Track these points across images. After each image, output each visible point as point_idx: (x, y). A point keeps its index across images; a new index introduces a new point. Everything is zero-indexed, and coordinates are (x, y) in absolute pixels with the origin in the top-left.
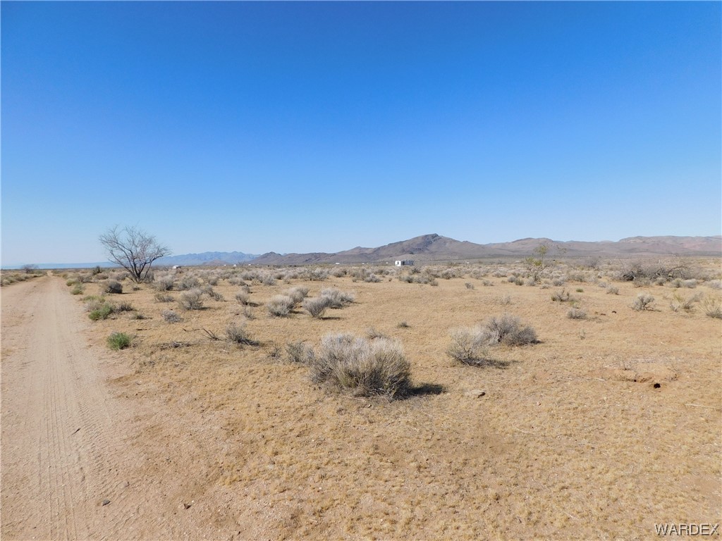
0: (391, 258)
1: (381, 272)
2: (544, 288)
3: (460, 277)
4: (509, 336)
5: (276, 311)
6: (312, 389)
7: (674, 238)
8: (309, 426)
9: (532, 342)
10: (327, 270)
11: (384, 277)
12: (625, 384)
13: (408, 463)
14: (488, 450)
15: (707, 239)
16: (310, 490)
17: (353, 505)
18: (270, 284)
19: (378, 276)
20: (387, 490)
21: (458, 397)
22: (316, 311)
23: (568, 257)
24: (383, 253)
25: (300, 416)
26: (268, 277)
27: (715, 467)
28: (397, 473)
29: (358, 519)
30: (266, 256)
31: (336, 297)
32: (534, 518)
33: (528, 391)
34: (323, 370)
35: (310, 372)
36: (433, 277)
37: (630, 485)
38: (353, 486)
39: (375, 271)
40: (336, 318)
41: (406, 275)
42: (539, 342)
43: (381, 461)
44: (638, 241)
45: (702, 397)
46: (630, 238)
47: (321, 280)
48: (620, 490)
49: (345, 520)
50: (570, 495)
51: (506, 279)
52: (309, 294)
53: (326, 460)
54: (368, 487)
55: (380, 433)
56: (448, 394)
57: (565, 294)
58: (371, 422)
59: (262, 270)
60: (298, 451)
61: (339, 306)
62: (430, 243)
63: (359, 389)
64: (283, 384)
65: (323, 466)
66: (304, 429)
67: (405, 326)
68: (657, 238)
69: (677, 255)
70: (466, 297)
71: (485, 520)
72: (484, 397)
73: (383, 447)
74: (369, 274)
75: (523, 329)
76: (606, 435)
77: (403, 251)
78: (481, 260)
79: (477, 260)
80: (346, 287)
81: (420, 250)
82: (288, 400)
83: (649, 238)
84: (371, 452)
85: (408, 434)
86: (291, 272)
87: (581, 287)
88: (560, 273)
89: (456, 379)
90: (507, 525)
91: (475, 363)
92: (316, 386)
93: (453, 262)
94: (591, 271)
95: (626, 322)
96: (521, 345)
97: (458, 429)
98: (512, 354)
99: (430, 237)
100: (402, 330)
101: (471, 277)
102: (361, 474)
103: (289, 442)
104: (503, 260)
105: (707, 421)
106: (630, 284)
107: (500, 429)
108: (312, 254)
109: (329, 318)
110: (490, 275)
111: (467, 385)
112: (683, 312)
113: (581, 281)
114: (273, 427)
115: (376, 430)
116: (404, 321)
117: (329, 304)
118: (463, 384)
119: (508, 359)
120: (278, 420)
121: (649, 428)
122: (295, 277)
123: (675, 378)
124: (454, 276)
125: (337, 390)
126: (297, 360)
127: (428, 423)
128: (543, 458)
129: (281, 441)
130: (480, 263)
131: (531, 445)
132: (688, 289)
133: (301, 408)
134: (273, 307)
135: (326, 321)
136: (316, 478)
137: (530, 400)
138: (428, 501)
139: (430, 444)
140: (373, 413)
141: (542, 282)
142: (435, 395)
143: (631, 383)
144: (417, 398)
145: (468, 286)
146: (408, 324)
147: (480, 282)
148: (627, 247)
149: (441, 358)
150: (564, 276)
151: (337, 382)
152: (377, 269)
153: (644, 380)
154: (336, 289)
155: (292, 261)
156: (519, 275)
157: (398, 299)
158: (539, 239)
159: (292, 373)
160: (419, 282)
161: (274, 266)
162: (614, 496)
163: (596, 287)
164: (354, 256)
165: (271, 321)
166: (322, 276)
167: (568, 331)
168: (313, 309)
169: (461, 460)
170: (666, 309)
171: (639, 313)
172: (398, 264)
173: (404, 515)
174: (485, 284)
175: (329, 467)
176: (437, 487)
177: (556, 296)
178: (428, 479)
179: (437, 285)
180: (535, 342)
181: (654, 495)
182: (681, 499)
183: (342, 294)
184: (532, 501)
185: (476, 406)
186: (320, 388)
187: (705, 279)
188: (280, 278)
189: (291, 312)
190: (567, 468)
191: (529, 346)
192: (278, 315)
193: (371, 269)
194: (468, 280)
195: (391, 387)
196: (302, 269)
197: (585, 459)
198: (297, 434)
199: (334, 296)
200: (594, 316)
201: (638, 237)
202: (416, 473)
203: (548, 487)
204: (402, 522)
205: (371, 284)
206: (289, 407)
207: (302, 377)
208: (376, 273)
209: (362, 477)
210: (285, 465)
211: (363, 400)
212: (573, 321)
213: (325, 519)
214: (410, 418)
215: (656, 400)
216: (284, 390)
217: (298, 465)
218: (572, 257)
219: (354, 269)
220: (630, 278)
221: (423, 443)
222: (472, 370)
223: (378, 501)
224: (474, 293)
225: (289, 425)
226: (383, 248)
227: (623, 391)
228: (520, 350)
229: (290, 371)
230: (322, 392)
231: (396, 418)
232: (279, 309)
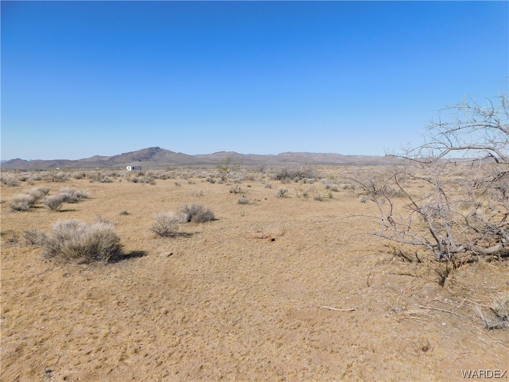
0: (123, 164)
1: (114, 175)
2: (228, 185)
3: (173, 178)
4: (196, 217)
5: (18, 207)
6: (44, 262)
7: (308, 154)
8: (38, 289)
9: (211, 220)
10: (69, 173)
11: (116, 178)
12: (255, 240)
13: (112, 301)
14: (167, 287)
15: (324, 154)
16: (34, 330)
17: (68, 333)
18: (14, 185)
19: (111, 178)
20: (94, 319)
21: (155, 258)
22: (55, 206)
23: (248, 164)
24: (117, 160)
25: (31, 282)
26: (12, 180)
27: (287, 278)
28: (102, 309)
29: (70, 341)
30: (12, 161)
31: (73, 194)
32: (185, 320)
33: (200, 249)
34: (54, 248)
35: (43, 250)
36: (153, 178)
37: (244, 294)
38: (69, 321)
39: (109, 174)
40: (71, 211)
41: (133, 177)
42: (216, 220)
43: (92, 303)
44: (289, 155)
45: (292, 244)
46: (284, 153)
47: (63, 181)
48: (238, 297)
49: (60, 344)
50: (210, 304)
51: (204, 179)
52: (49, 193)
53: (49, 309)
54: (80, 320)
55: (94, 286)
56: (148, 256)
57: (238, 188)
58: (88, 280)
59: (7, 173)
60: (27, 306)
61: (75, 201)
62: (154, 153)
63: (83, 259)
64: (19, 261)
65: (47, 313)
66: (34, 290)
67: (126, 213)
68: (299, 153)
69: (306, 164)
70: (174, 192)
71: (156, 326)
72: (172, 256)
73: (95, 294)
74: (103, 177)
75: (206, 211)
76: (238, 270)
77: (134, 159)
78: (191, 166)
79: (187, 166)
80: (83, 187)
81: (146, 158)
82: (21, 272)
83: (295, 153)
84: (85, 298)
85: (115, 284)
86: (36, 175)
87: (250, 184)
88: (240, 175)
89: (156, 246)
90: (169, 326)
91: (170, 235)
92: (48, 261)
93: (170, 167)
94: (260, 174)
95: (272, 205)
96: (204, 222)
97: (150, 277)
98: (197, 228)
99: (154, 149)
100: (123, 216)
101: (181, 178)
102: (76, 313)
103: (20, 301)
104: (206, 166)
105: (291, 255)
106: (279, 182)
107: (177, 274)
108: (57, 161)
109: (66, 211)
110: (195, 176)
111: (162, 250)
112: (302, 198)
113: (252, 180)
114: (6, 293)
115: (92, 284)
116: (125, 210)
117: (66, 199)
118: (160, 249)
119: (194, 232)
120: (11, 287)
121: (261, 264)
122: (39, 179)
123: (282, 235)
124: (169, 177)
125: (64, 261)
126: (33, 243)
127: (131, 276)
128: (200, 287)
129: (13, 301)
130: (190, 168)
131: (194, 281)
132: (309, 184)
133: (33, 276)
134: (14, 204)
135: (63, 213)
136: (40, 321)
137: (200, 255)
138: (121, 322)
139: (129, 288)
140: (91, 273)
141: (228, 181)
142: (139, 258)
143: (259, 240)
144: (126, 260)
145: (176, 184)
146: (128, 212)
147: (187, 181)
148: (283, 159)
149: (148, 234)
150: (242, 177)
151: (65, 256)
152: (111, 172)
153: (267, 237)
154: (74, 188)
155: (38, 166)
156: (214, 176)
157: (124, 194)
158: (229, 152)
159: (28, 253)
160: (142, 182)
161: (20, 170)
162: (234, 301)
163: (260, 184)
164: (93, 163)
165: (13, 215)
166: (63, 178)
167: (236, 212)
168: (52, 204)
169: (148, 295)
170: (294, 196)
171: (279, 199)
172: (129, 168)
173: (104, 332)
174: (190, 183)
175: (51, 313)
176: (129, 313)
177: (232, 190)
178: (124, 309)
179: (155, 184)
180: (213, 219)
181: (254, 297)
182: (266, 296)
183: (78, 192)
184: (187, 311)
185: (166, 262)
186: (50, 261)
187: (320, 178)
188: (24, 180)
189: (32, 207)
190: (212, 291)
191: (209, 222)
192: (19, 210)
193: (105, 173)
194: (178, 180)
195: (106, 255)
196: (46, 173)
197: (223, 284)
198: (27, 295)
199: (71, 193)
200: (253, 202)
201: (288, 153)
202: (116, 307)
203: (199, 302)
204: (101, 336)
205: (105, 184)
206: (23, 277)
207: (36, 256)
208: (110, 176)
209: (77, 315)
210: (14, 318)
211: (85, 266)
212: (241, 206)
213: (45, 346)
214: (118, 274)
215: (269, 247)
216: (19, 265)
217: (26, 316)
218: (250, 165)
219: (92, 172)
220: (279, 178)
221: (124, 288)
222: (167, 240)
223: (86, 328)
224: (180, 189)
225: (21, 290)
226: (117, 156)
227: (254, 244)
228: (203, 225)
229: (26, 252)
230: (52, 263)
231: (108, 275)
232: (20, 205)
